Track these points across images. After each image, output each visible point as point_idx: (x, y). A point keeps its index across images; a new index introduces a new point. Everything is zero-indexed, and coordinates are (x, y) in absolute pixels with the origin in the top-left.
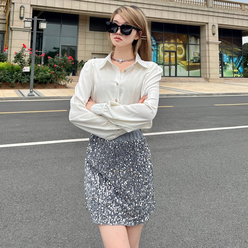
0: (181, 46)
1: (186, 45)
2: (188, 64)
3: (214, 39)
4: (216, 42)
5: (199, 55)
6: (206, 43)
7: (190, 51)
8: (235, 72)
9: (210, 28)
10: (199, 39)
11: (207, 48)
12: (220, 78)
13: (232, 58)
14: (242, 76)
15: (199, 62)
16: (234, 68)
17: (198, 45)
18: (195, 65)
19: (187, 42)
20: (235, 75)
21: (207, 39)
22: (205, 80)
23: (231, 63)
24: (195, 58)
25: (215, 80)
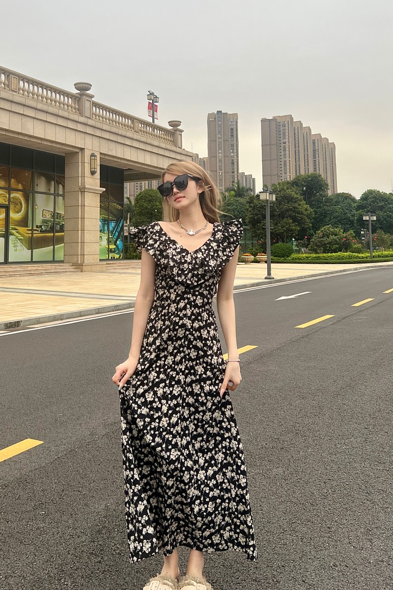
0: (18, 195)
1: (29, 194)
2: (31, 235)
3: (93, 182)
4: (97, 190)
5: (53, 217)
6: (78, 190)
7: (36, 207)
8: (111, 249)
9: (87, 159)
10: (53, 182)
11: (80, 201)
12: (101, 263)
13: (108, 222)
14: (121, 258)
15: (52, 230)
16: (109, 242)
17: (52, 194)
18: (45, 236)
19: (30, 187)
20: (111, 255)
21: (80, 181)
22: (74, 268)
23: (106, 232)
24: (45, 222)
25: (93, 267)
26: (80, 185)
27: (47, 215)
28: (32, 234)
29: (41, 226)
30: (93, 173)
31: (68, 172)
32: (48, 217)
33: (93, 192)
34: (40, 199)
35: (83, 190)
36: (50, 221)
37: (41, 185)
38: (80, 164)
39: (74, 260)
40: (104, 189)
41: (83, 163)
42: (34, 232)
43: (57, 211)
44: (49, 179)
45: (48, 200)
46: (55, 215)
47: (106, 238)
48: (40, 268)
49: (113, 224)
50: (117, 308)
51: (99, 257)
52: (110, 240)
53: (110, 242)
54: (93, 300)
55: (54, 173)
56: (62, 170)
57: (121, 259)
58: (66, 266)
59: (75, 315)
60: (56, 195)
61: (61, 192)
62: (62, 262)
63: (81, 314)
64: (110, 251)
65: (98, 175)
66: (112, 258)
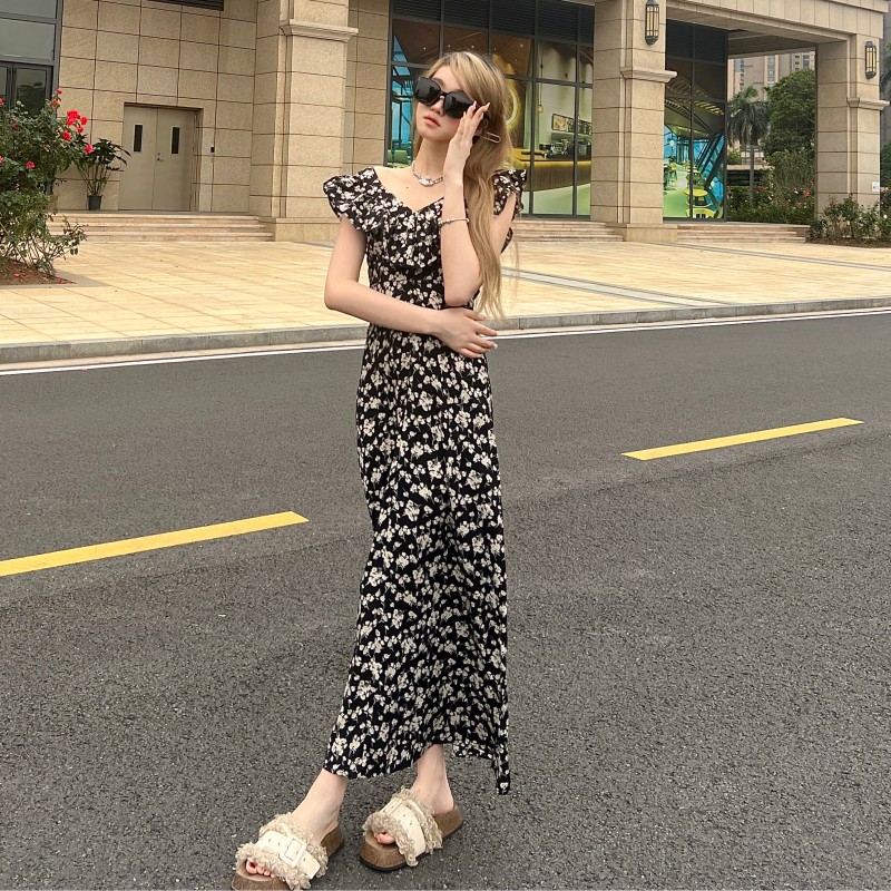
1: (526, 83)
2: (529, 163)
3: (651, 60)
4: (658, 75)
5: (574, 128)
6: (618, 74)
7: (540, 109)
8: (697, 198)
9: (638, 12)
10: (573, 60)
11: (622, 99)
12: (666, 225)
13: (690, 142)
14: (720, 216)
15: (571, 154)
16: (692, 182)
17: (570, 84)
18: (557, 166)
19: (529, 71)
20: (697, 210)
21: (623, 58)
22: (609, 233)
23: (686, 161)
24: (556, 138)
25: (649, 232)
26: (622, 65)
27: (561, 125)
28: (532, 161)
29: (548, 147)
30: (650, 40)
31: (600, 41)
32: (564, 129)
33: (650, 78)
34: (547, 94)
35: (628, 76)
36: (568, 137)
37: (550, 66)
38: (623, 22)
39: (610, 216)
40: (675, 74)
41: (630, 20)
42: (536, 157)
43: (580, 118)
44: (565, 55)
45: (562, 97)
46: (577, 125)
47: (687, 174)
48: (541, 228)
49: (700, 147)
50: (641, 317)
51: (661, 214)
52: (694, 178)
53: (695, 182)
54: (603, 297)
55: (573, 42)
56: (589, 35)
57: (718, 220)
58: (593, 228)
59: (549, 323)
60: (580, 85)
61: (589, 81)
62: (587, 218)
63: (562, 321)
64: (694, 201)
65: (661, 44)
66: (698, 215)
